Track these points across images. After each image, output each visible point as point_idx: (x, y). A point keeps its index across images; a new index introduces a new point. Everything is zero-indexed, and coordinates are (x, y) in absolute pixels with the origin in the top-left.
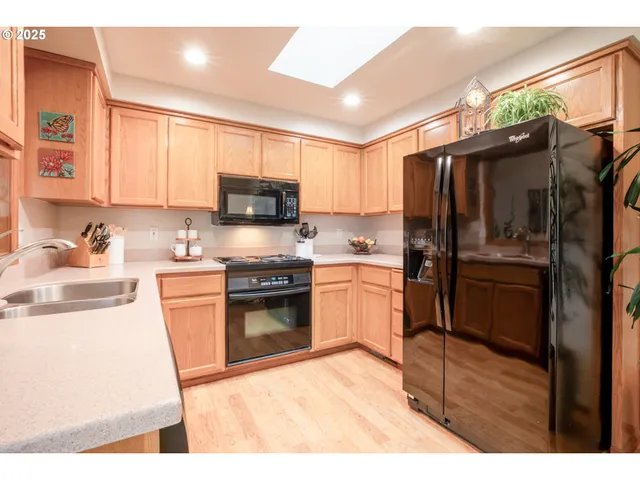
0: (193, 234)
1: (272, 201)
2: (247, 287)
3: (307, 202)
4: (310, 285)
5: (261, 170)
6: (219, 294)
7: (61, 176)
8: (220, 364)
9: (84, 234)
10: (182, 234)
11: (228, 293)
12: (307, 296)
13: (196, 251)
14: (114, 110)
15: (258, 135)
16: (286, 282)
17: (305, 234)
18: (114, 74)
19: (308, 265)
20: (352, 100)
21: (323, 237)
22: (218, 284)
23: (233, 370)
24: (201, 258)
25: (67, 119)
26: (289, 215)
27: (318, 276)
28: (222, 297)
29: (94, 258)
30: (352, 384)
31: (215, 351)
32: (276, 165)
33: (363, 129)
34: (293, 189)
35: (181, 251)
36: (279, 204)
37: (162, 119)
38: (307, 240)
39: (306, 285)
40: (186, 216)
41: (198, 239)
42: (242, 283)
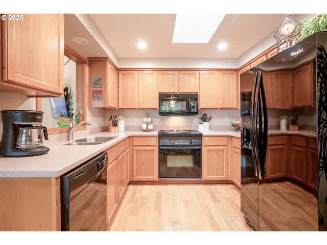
0: (149, 120)
1: (185, 103)
2: (168, 144)
3: (203, 103)
4: (201, 145)
5: (179, 90)
6: (156, 146)
7: (98, 99)
8: (155, 177)
9: (110, 120)
10: (145, 120)
11: (159, 146)
12: (200, 151)
13: (150, 127)
14: (120, 72)
15: (177, 73)
16: (188, 143)
17: (204, 119)
18: (119, 59)
19: (200, 136)
21: (215, 122)
22: (155, 142)
23: (162, 181)
24: (152, 130)
25: (100, 79)
26: (192, 110)
27: (205, 141)
28: (158, 147)
29: (113, 129)
31: (153, 172)
32: (188, 85)
33: (238, 60)
34: (195, 97)
35: (144, 127)
36: (188, 105)
37: (136, 73)
38: (205, 123)
39: (199, 146)
40: (147, 112)
41: (152, 122)
42: (167, 142)
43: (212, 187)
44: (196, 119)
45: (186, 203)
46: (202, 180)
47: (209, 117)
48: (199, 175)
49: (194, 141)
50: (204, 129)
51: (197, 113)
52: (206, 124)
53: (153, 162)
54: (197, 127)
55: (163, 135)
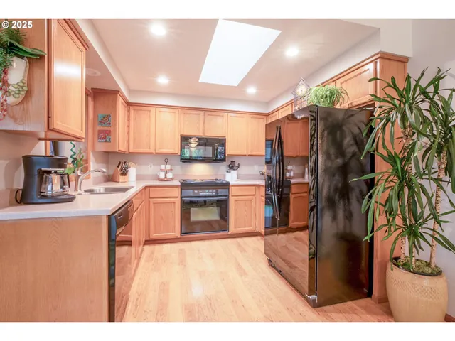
0: (168, 167)
1: (210, 149)
2: (192, 195)
3: (231, 149)
4: (228, 196)
5: (204, 133)
6: (177, 197)
7: (106, 141)
8: (177, 234)
9: (118, 167)
10: (163, 167)
11: (182, 197)
12: (226, 202)
13: (170, 176)
14: (131, 107)
15: (202, 113)
16: (214, 193)
17: (232, 167)
18: (130, 91)
19: (226, 185)
20: (251, 90)
21: (244, 170)
22: (176, 192)
23: (184, 238)
24: (172, 179)
25: (109, 116)
26: (219, 157)
27: (233, 191)
28: (179, 199)
29: (121, 178)
30: (245, 251)
31: (175, 227)
32: (215, 128)
33: (268, 104)
34: (222, 142)
35: (162, 176)
36: (214, 150)
37: (152, 109)
38: (232, 171)
39: (226, 196)
40: (166, 158)
41: (171, 169)
42: (190, 192)
43: (239, 240)
44: (223, 167)
45: (213, 256)
46: (229, 233)
47: (237, 164)
48: (226, 228)
49: (221, 191)
50: (231, 177)
51: (224, 160)
52: (234, 173)
53: (174, 216)
54: (225, 176)
55: (185, 185)
